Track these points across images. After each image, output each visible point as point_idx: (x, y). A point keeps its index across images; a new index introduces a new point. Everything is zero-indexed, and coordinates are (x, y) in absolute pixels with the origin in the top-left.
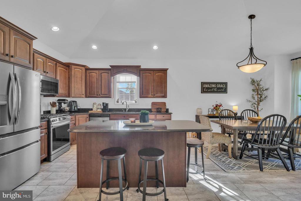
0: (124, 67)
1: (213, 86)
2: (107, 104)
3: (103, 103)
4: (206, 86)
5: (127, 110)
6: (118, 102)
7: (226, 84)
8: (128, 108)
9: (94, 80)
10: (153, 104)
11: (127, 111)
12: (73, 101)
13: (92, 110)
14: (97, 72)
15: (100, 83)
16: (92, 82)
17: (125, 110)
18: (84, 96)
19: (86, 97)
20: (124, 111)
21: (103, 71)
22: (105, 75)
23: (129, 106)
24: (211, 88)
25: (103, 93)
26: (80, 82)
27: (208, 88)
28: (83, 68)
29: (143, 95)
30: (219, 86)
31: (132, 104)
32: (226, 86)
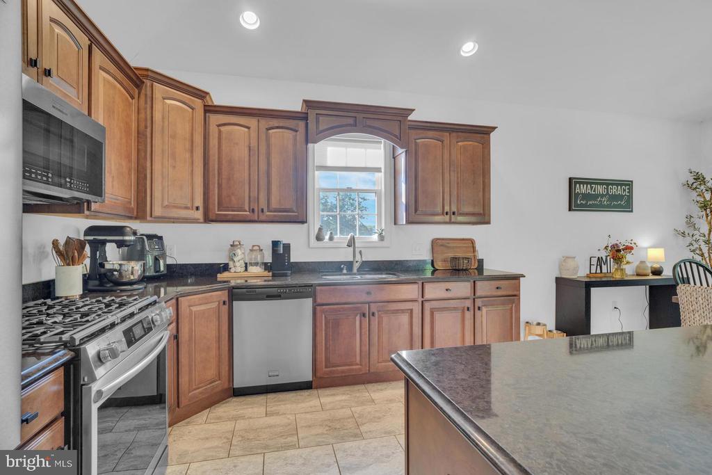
0: (357, 111)
1: (600, 189)
2: (287, 247)
3: (275, 244)
4: (583, 189)
5: (356, 266)
6: (319, 238)
7: (629, 184)
8: (358, 258)
9: (240, 152)
10: (436, 244)
11: (355, 270)
12: (150, 237)
13: (225, 268)
14: (252, 122)
15: (263, 167)
16: (230, 162)
17: (349, 265)
18: (199, 215)
19: (208, 219)
20: (345, 271)
21: (275, 122)
22: (282, 138)
23: (360, 252)
24: (595, 197)
25: (274, 205)
26: (188, 155)
27: (586, 197)
28: (198, 103)
29: (417, 214)
30: (614, 190)
31: (371, 246)
32: (631, 191)
